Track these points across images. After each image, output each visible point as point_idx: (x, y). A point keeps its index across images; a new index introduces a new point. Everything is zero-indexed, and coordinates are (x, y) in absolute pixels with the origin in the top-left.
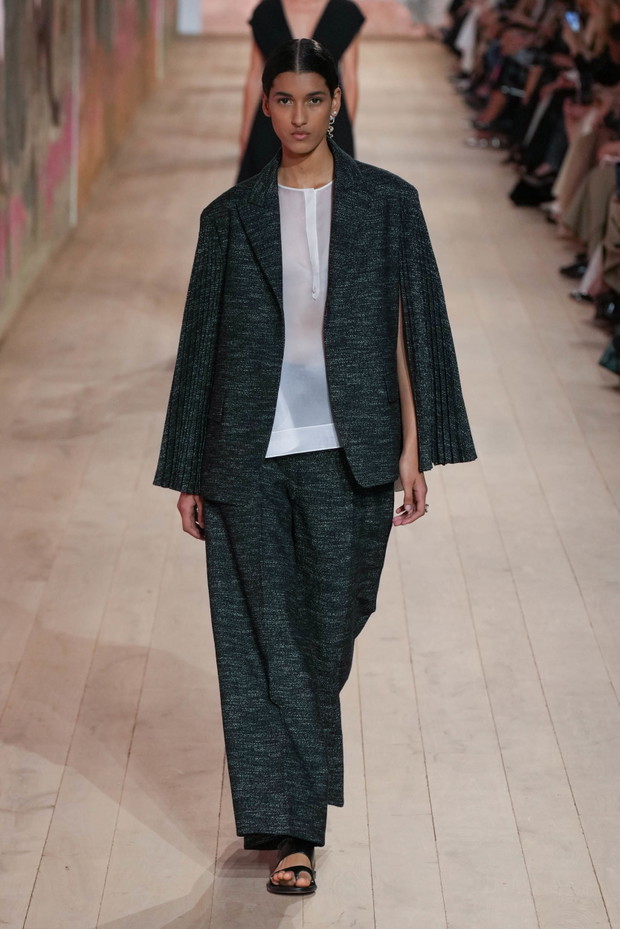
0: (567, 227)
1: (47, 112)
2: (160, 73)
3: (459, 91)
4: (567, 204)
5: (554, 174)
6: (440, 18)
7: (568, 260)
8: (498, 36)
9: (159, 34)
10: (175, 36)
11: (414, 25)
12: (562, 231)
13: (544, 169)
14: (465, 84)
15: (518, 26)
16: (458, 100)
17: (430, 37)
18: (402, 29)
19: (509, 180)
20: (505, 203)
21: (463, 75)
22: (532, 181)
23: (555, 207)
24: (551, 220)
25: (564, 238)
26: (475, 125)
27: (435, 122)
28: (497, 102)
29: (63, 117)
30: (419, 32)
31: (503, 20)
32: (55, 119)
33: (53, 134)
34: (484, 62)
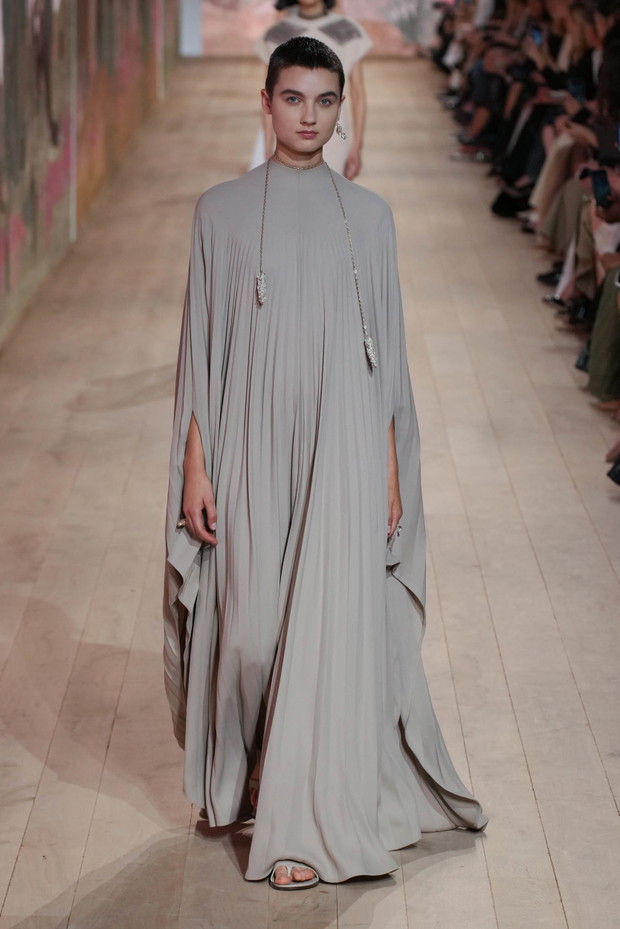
0: (545, 236)
1: (47, 133)
2: (161, 94)
3: (446, 108)
4: (544, 213)
5: (532, 186)
6: (429, 39)
7: (545, 268)
8: (482, 55)
9: (159, 57)
10: (176, 59)
11: (405, 45)
12: (540, 240)
13: (524, 181)
14: (452, 101)
15: (501, 45)
16: (448, 116)
17: (420, 55)
18: (394, 49)
19: (490, 191)
20: (486, 214)
21: (451, 93)
22: (512, 192)
23: (534, 217)
24: (528, 230)
25: (542, 247)
26: (461, 141)
27: (423, 137)
28: (482, 117)
29: (61, 138)
30: (409, 52)
31: (487, 39)
32: (54, 140)
33: (52, 154)
34: (469, 79)
